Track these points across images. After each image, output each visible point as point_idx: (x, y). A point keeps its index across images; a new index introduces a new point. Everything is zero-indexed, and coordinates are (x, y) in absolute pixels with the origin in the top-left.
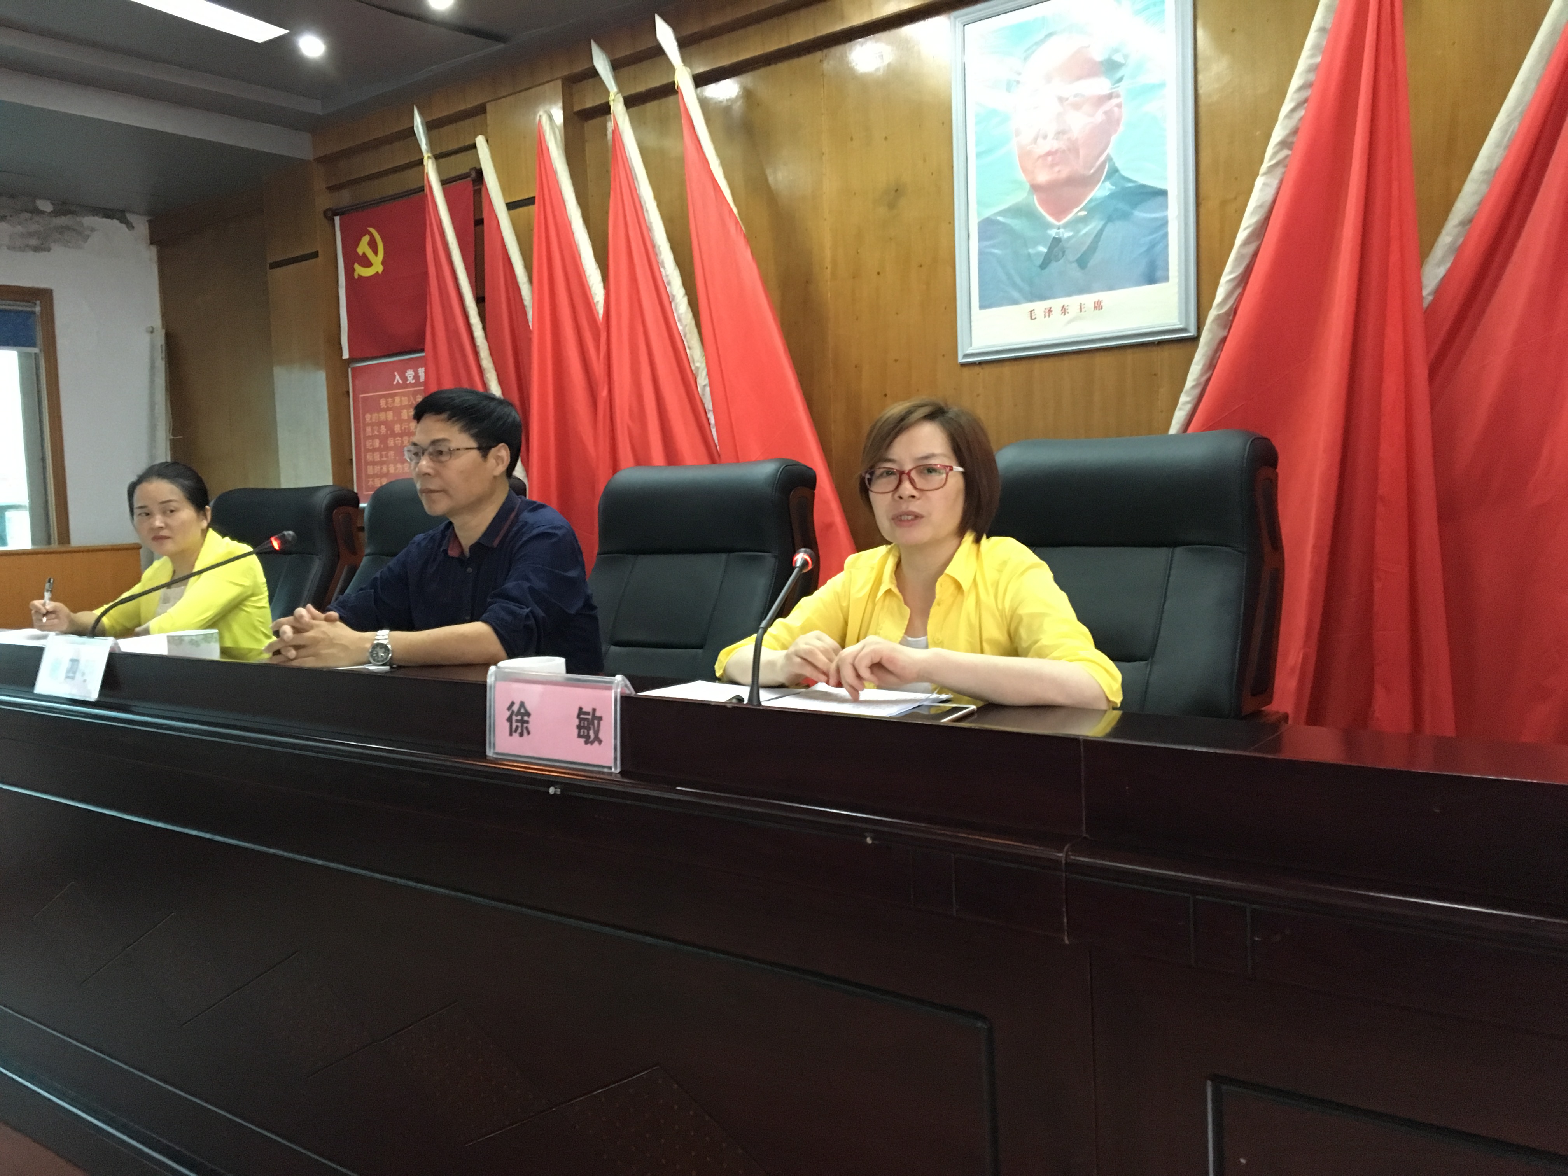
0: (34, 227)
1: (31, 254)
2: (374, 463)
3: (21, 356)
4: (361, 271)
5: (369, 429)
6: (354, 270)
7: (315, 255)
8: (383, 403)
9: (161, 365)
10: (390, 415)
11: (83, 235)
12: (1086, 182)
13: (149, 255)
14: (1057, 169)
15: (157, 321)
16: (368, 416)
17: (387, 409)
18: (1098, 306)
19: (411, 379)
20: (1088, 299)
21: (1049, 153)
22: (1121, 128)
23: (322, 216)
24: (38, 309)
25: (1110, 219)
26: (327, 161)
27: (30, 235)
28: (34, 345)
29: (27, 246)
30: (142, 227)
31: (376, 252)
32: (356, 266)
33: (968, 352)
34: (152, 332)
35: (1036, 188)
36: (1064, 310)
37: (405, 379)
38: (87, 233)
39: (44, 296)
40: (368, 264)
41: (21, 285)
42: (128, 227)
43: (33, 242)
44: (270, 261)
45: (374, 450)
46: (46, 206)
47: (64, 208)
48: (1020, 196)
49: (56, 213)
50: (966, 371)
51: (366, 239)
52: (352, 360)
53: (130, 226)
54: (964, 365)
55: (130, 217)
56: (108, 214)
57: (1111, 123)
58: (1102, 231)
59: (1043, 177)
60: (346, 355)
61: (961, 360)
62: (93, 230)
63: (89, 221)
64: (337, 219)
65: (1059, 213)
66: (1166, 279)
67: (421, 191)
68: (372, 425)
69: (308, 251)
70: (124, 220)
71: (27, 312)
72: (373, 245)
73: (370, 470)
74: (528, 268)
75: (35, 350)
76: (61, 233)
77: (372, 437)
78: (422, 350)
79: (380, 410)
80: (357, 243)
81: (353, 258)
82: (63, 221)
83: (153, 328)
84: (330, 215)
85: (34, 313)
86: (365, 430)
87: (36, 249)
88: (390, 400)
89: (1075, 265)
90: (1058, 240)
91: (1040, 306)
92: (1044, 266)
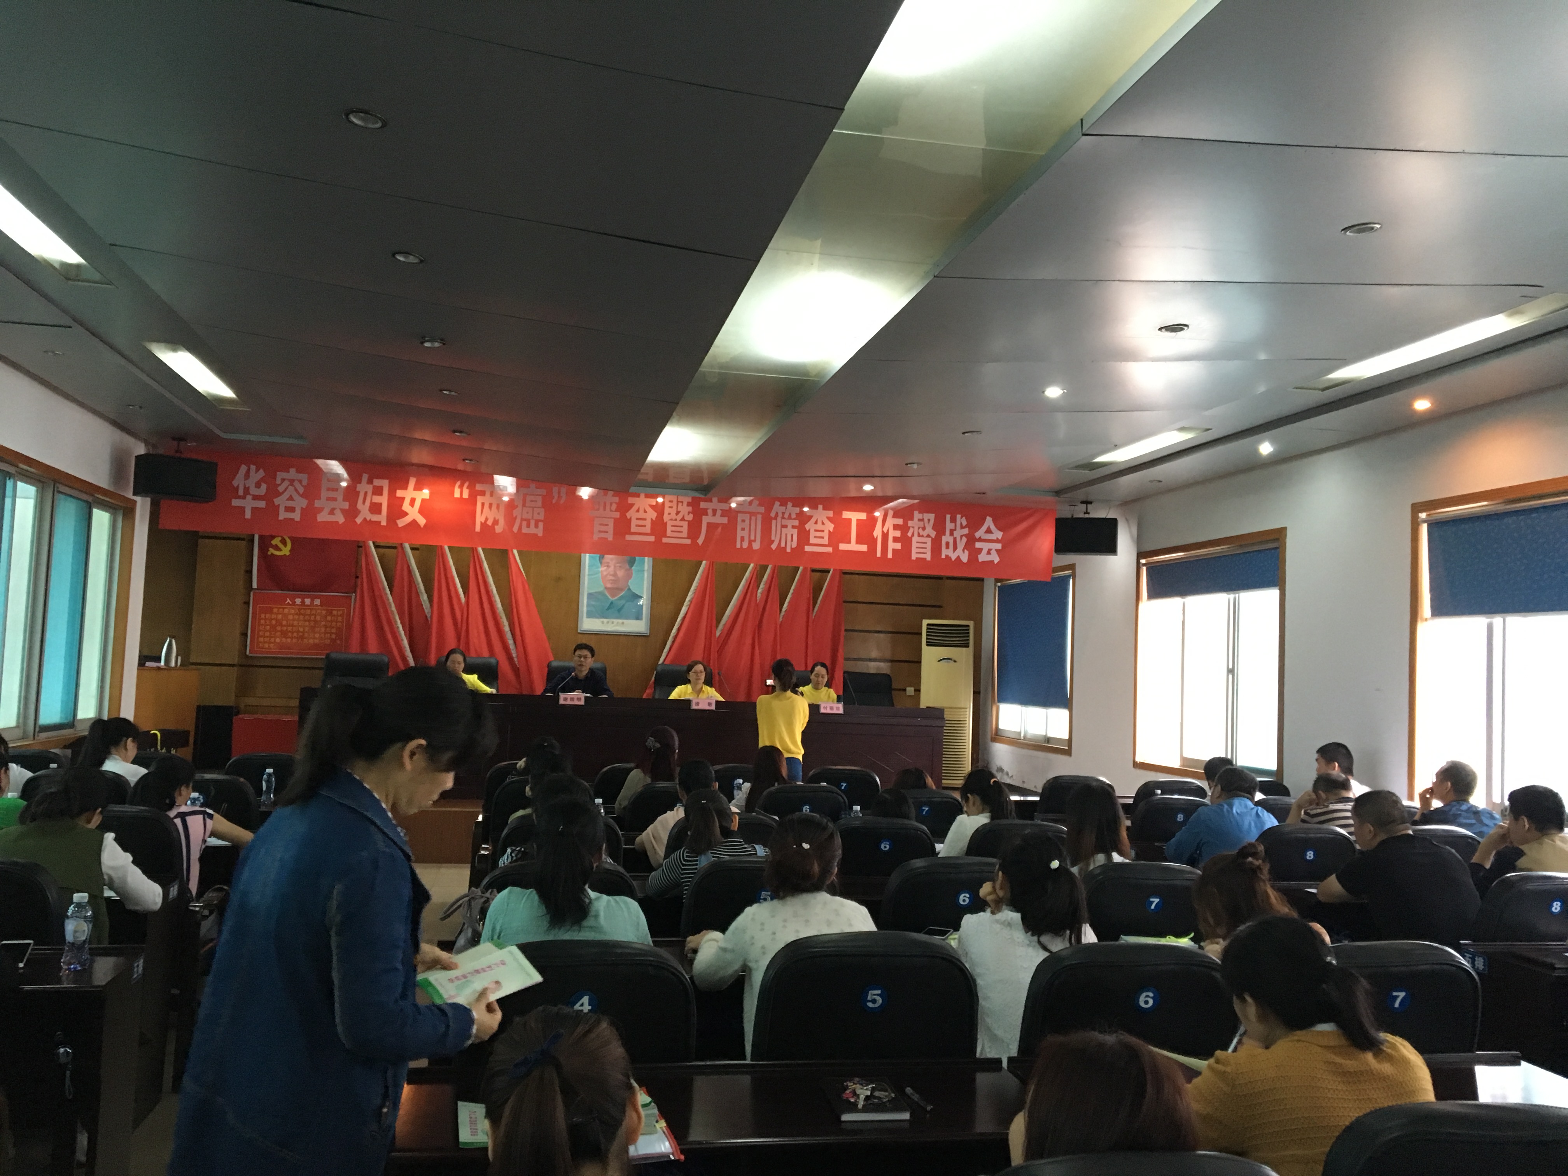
2: (264, 637)
4: (273, 552)
5: (262, 621)
6: (268, 550)
8: (275, 610)
10: (280, 616)
12: (620, 589)
14: (612, 585)
16: (263, 615)
17: (278, 614)
19: (298, 603)
20: (620, 621)
21: (611, 580)
22: (633, 579)
25: (627, 601)
31: (285, 546)
32: (270, 549)
33: (581, 629)
35: (606, 588)
36: (613, 623)
37: (294, 602)
40: (277, 549)
45: (265, 631)
48: (601, 589)
50: (580, 635)
51: (278, 539)
52: (257, 589)
57: (629, 577)
58: (625, 603)
59: (609, 586)
60: (255, 586)
61: (579, 631)
65: (613, 596)
66: (641, 619)
68: (265, 619)
72: (283, 542)
77: (266, 625)
79: (273, 613)
86: (259, 621)
88: (281, 610)
89: (617, 611)
90: (612, 603)
91: (605, 620)
92: (608, 609)
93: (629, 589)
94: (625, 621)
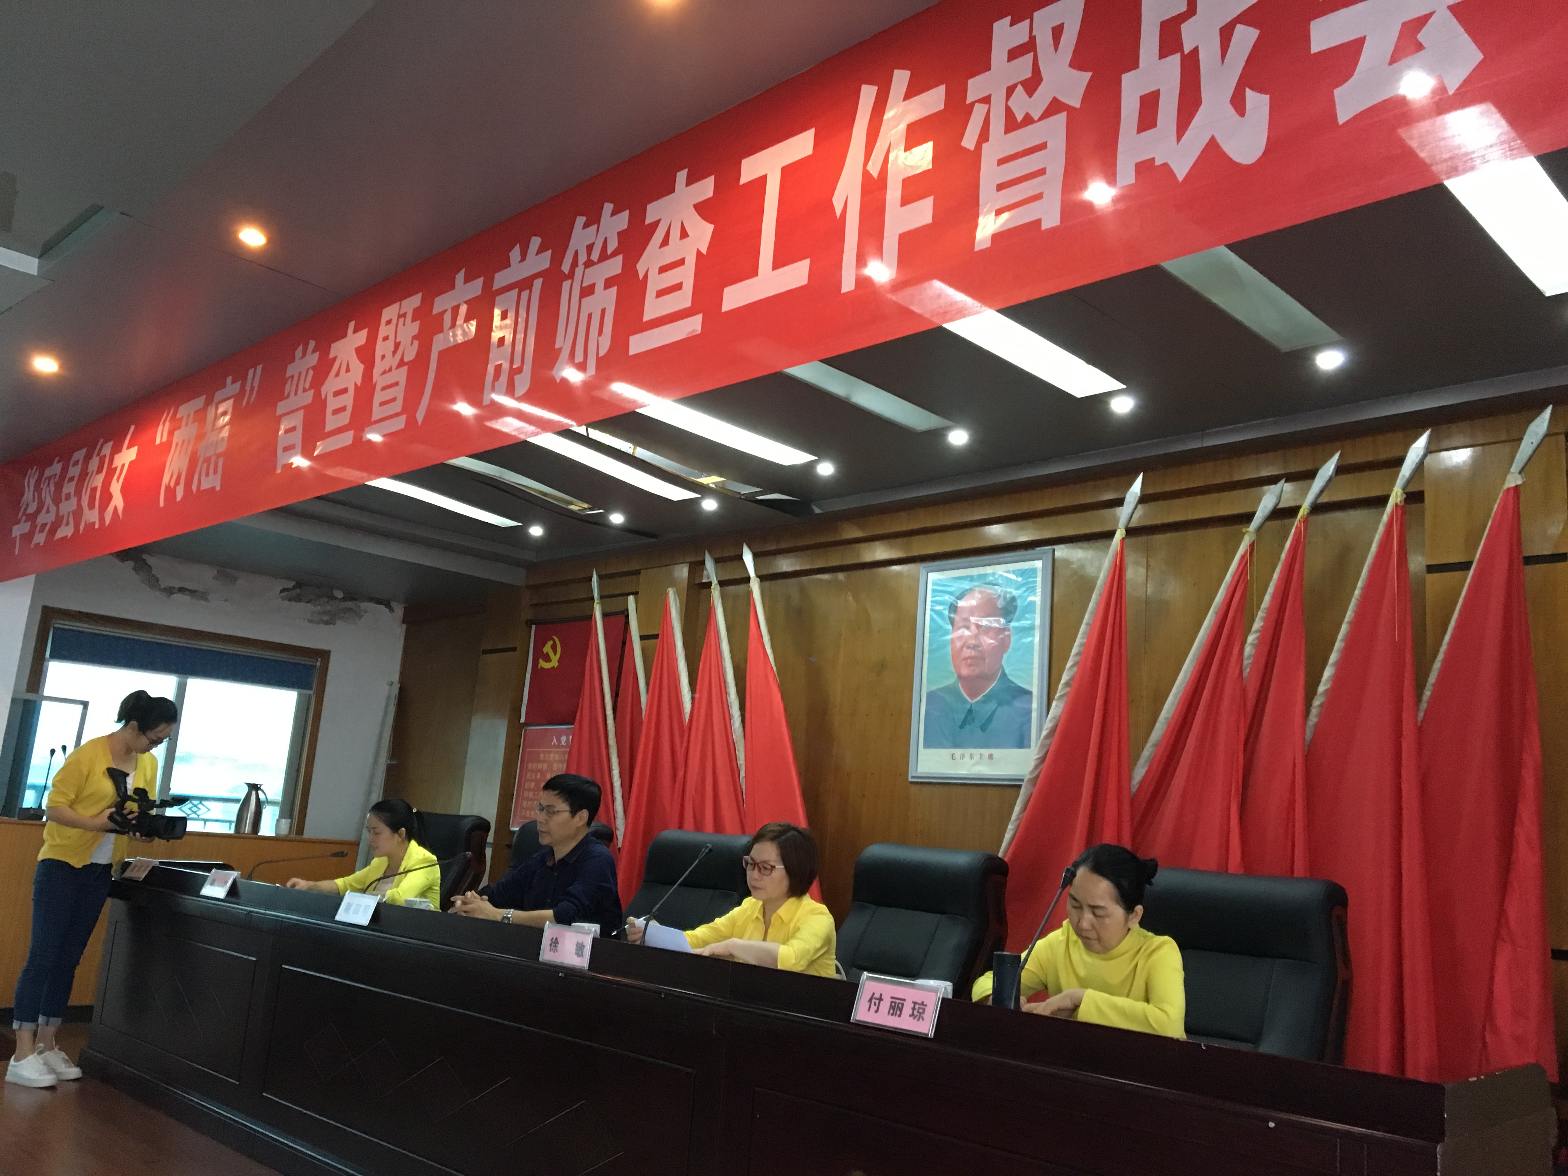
0: (328, 608)
1: (322, 626)
2: (528, 799)
3: (300, 696)
4: (543, 664)
5: (529, 774)
6: (538, 663)
7: (514, 649)
8: (542, 755)
9: (392, 710)
10: (545, 766)
11: (358, 614)
12: (988, 678)
13: (400, 631)
14: (972, 668)
15: (396, 678)
16: (530, 765)
17: (544, 762)
18: (991, 757)
19: (563, 743)
20: (986, 752)
21: (969, 658)
22: (1010, 650)
23: (524, 623)
24: (318, 664)
25: (1000, 704)
26: (534, 588)
27: (325, 613)
28: (310, 689)
29: (321, 620)
30: (399, 611)
31: (555, 653)
32: (541, 660)
33: (914, 775)
34: (391, 685)
35: (960, 677)
36: (971, 757)
37: (559, 741)
38: (362, 613)
39: (325, 655)
40: (547, 659)
41: (312, 647)
42: (390, 611)
43: (325, 618)
44: (482, 648)
45: (530, 790)
46: (339, 594)
47: (350, 596)
48: (952, 680)
49: (344, 599)
50: (913, 788)
51: (550, 643)
52: (526, 724)
53: (391, 610)
54: (911, 783)
55: (393, 604)
56: (379, 602)
57: (1003, 646)
58: (995, 711)
59: (965, 671)
60: (523, 720)
61: (910, 780)
62: (366, 611)
63: (365, 605)
64: (534, 627)
65: (972, 695)
66: (1029, 746)
67: (590, 617)
68: (532, 771)
69: (510, 646)
70: (388, 605)
71: (311, 666)
72: (554, 648)
73: (525, 803)
74: (647, 684)
75: (311, 692)
76: (344, 613)
77: (532, 780)
78: (572, 724)
79: (539, 761)
80: (544, 645)
81: (540, 655)
82: (349, 604)
83: (392, 682)
84: (529, 623)
85: (314, 667)
86: (526, 774)
87: (326, 623)
88: (547, 755)
89: (979, 729)
90: (970, 711)
91: (958, 752)
92: (962, 727)
93: (1004, 675)
94: (995, 752)
